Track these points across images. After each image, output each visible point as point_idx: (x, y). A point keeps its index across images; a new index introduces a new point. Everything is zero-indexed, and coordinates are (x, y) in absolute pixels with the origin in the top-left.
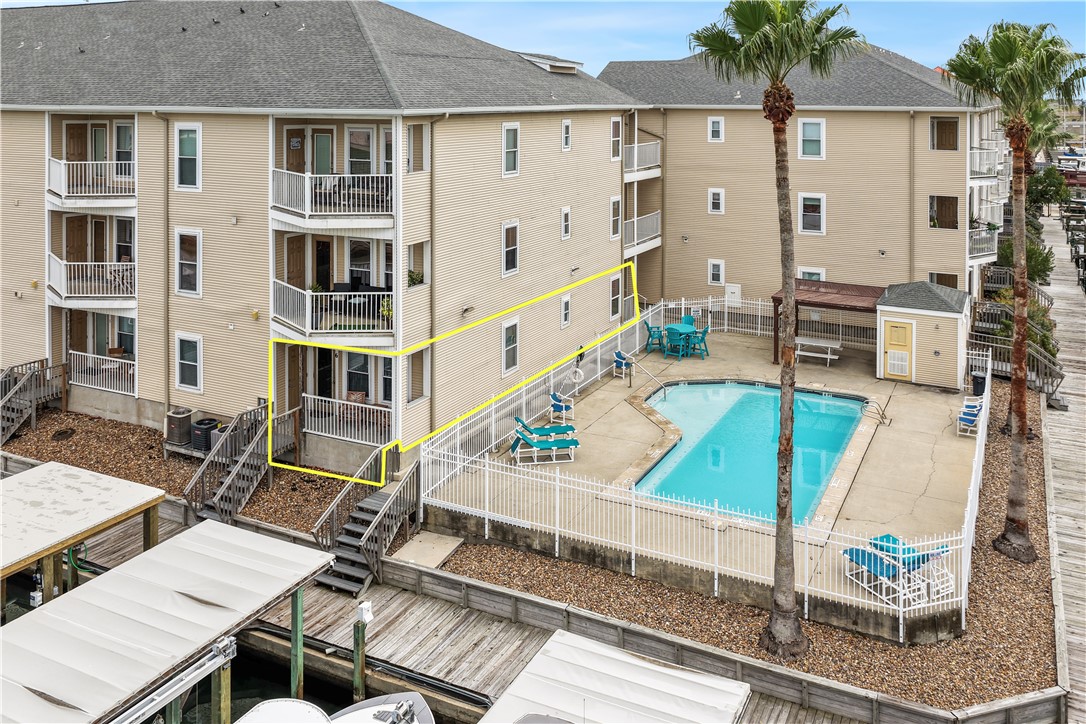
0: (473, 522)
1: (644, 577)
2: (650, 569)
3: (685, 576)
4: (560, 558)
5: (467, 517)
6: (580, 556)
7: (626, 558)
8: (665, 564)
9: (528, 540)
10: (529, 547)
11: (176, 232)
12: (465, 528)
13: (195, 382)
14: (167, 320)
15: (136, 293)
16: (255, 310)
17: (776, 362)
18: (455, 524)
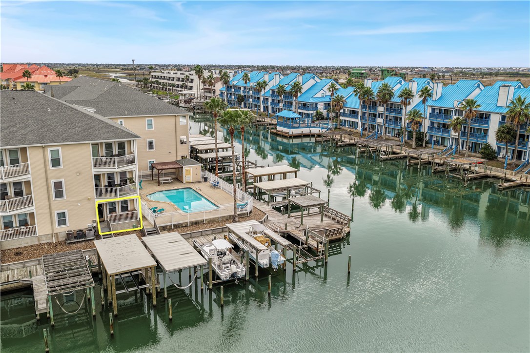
0: (169, 226)
1: (207, 223)
2: (208, 221)
3: (214, 220)
4: (189, 226)
5: (167, 226)
6: (193, 224)
7: (203, 221)
8: (210, 219)
9: (182, 225)
10: (182, 227)
11: (52, 182)
12: (167, 228)
13: (65, 223)
14: (50, 209)
15: (34, 204)
16: (89, 198)
17: (159, 185)
18: (164, 228)
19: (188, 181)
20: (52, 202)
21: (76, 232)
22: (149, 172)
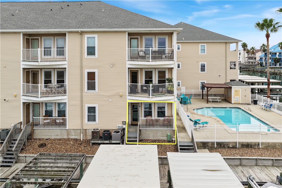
0: (210, 144)
1: (263, 148)
2: (265, 145)
3: (274, 145)
4: (238, 148)
5: (208, 143)
6: (244, 146)
7: (257, 144)
8: (268, 143)
9: (228, 145)
10: (229, 147)
11: (86, 72)
12: (208, 146)
13: (94, 120)
14: (82, 101)
15: (67, 94)
16: (121, 94)
17: (207, 103)
18: (204, 145)
19: (236, 102)
20: (84, 94)
21: (103, 131)
22: (200, 91)
